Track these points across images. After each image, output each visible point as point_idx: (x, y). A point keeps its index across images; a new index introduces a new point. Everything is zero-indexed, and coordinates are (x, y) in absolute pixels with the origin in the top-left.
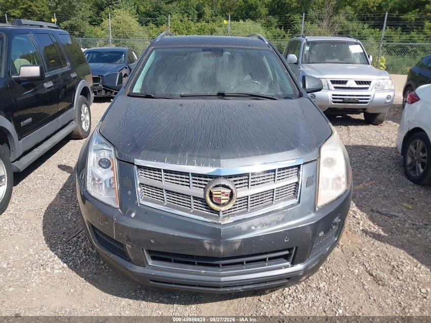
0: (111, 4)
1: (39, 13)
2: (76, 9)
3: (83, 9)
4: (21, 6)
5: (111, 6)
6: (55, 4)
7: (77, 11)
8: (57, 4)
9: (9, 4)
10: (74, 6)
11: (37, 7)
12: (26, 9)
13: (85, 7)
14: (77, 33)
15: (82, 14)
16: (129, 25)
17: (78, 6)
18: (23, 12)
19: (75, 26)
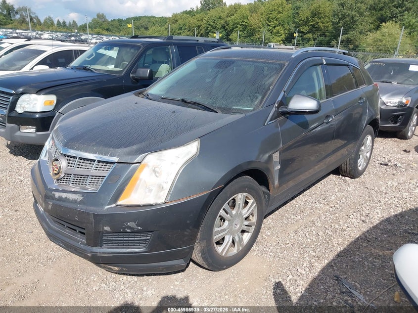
0: (395, 17)
1: (323, 28)
2: (357, 23)
3: (363, 23)
4: (311, 23)
5: (394, 19)
6: (338, 20)
7: (357, 25)
8: (340, 20)
9: (301, 22)
10: (355, 21)
11: (323, 23)
12: (313, 26)
13: (366, 21)
14: (351, 46)
15: (361, 27)
16: (395, 39)
17: (360, 20)
18: (311, 28)
19: (351, 40)
